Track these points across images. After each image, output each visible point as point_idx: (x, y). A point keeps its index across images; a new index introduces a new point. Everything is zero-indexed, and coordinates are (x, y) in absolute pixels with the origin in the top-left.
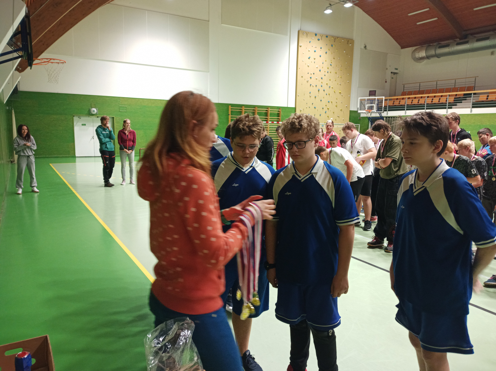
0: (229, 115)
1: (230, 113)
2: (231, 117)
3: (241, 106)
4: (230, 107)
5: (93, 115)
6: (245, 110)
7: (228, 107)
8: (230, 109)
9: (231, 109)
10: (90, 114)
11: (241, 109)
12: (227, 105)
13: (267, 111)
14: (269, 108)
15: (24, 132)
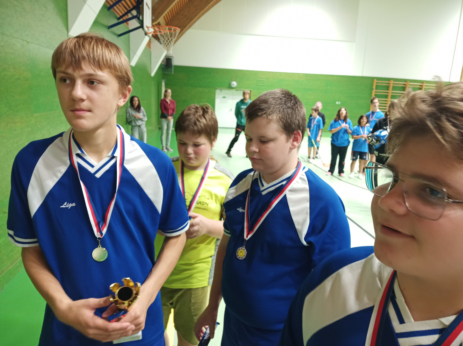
0: (373, 89)
1: (374, 87)
2: (376, 92)
3: (389, 79)
4: (375, 81)
5: (232, 88)
6: (393, 84)
7: (373, 81)
8: (375, 82)
9: (377, 83)
10: (230, 87)
11: (389, 83)
12: (372, 79)
13: (421, 85)
14: (424, 83)
15: (135, 103)
